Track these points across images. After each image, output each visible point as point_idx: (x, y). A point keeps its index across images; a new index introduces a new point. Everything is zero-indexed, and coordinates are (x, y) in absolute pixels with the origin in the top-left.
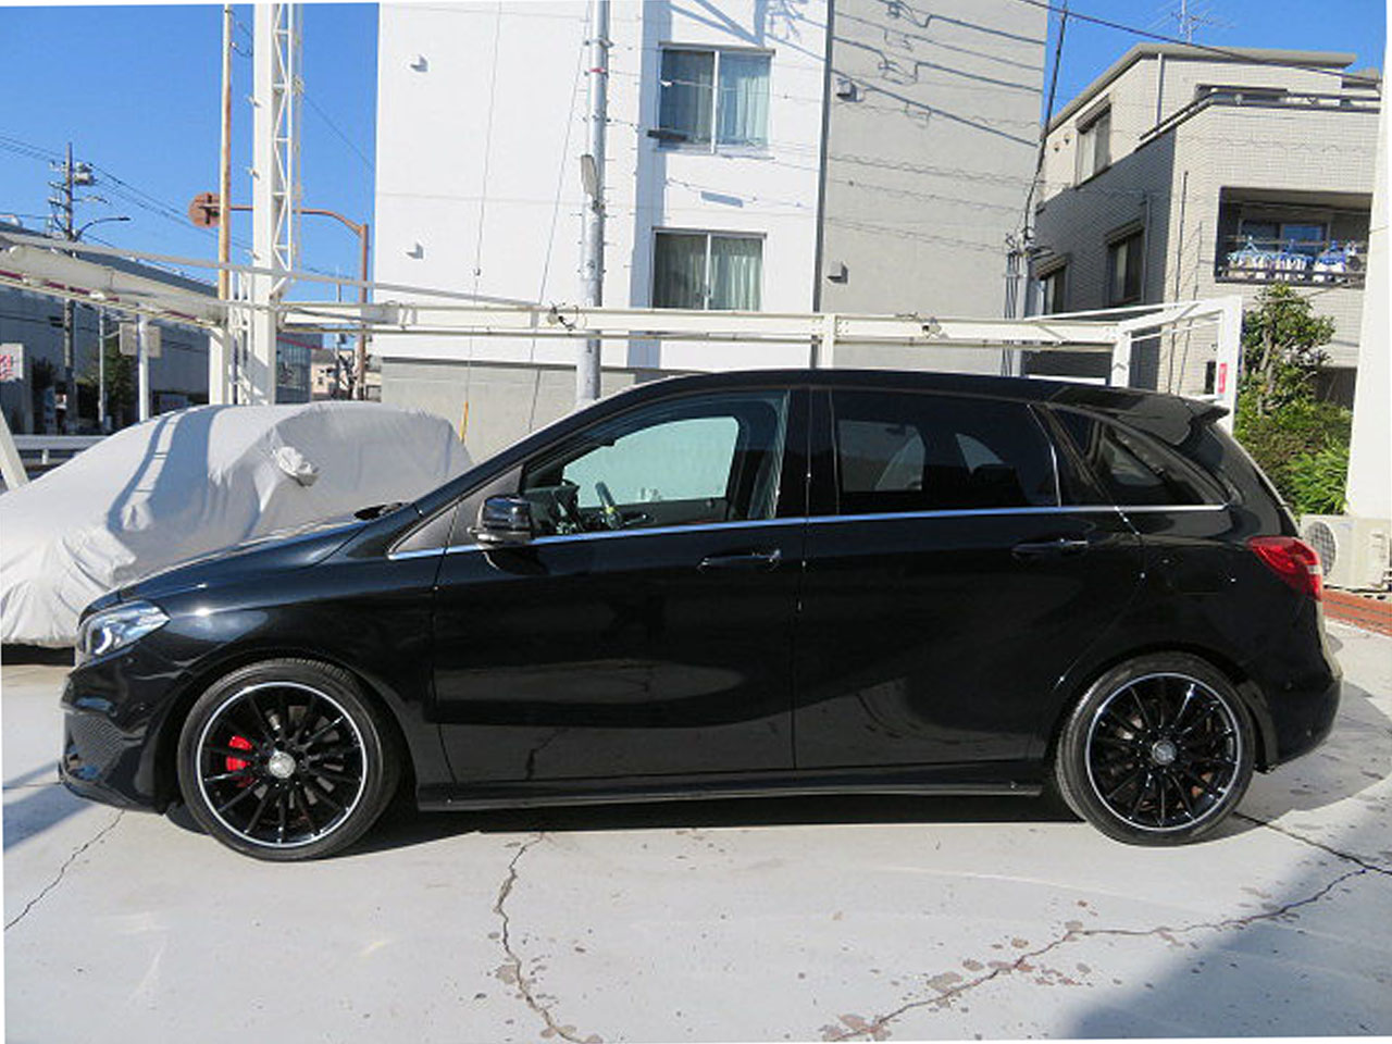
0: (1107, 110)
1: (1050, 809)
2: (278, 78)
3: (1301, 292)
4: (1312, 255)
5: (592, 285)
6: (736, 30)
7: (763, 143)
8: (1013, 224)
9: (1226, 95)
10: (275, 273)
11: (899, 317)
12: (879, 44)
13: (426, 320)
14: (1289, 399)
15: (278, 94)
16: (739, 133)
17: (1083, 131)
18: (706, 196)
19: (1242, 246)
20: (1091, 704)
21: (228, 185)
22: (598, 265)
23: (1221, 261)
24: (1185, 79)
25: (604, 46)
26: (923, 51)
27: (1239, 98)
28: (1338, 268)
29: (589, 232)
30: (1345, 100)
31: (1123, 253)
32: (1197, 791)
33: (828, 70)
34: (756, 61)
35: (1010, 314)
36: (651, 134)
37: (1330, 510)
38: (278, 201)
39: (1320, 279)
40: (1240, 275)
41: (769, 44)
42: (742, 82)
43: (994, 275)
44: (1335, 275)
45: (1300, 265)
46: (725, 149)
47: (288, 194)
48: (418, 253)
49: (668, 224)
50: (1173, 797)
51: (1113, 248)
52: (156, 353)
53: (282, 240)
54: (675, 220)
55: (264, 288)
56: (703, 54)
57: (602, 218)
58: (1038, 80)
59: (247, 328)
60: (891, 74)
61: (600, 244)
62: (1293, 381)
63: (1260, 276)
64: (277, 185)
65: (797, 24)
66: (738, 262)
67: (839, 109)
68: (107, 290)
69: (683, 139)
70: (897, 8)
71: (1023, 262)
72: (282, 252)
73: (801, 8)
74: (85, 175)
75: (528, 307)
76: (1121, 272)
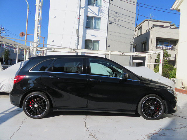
0: (142, 27)
2: (39, 17)
3: (167, 51)
5: (77, 46)
6: (96, 14)
7: (100, 29)
8: (132, 41)
9: (157, 26)
10: (37, 43)
12: (114, 17)
13: (56, 50)
14: (166, 64)
15: (38, 19)
16: (96, 27)
17: (138, 29)
18: (92, 35)
19: (159, 45)
21: (27, 31)
22: (78, 44)
23: (156, 46)
24: (151, 24)
25: (80, 16)
26: (119, 18)
27: (158, 26)
28: (171, 48)
29: (77, 40)
30: (171, 27)
31: (144, 45)
33: (108, 20)
34: (99, 19)
35: (131, 52)
36: (85, 27)
37: (174, 78)
38: (38, 34)
39: (169, 49)
40: (159, 48)
41: (100, 16)
42: (97, 21)
43: (129, 47)
44: (170, 49)
45: (166, 47)
46: (94, 29)
47: (39, 32)
48: (53, 41)
49: (87, 39)
51: (142, 44)
52: (19, 53)
53: (38, 39)
55: (35, 45)
56: (92, 17)
57: (79, 37)
58: (134, 23)
59: (33, 50)
60: (115, 21)
61: (78, 41)
62: (166, 62)
63: (161, 48)
64: (38, 31)
65: (103, 14)
66: (96, 44)
67: (109, 25)
68: (14, 44)
69: (90, 28)
70: (116, 13)
71: (132, 46)
72: (38, 40)
73: (104, 12)
74: (3, 29)
75: (71, 49)
76: (144, 47)
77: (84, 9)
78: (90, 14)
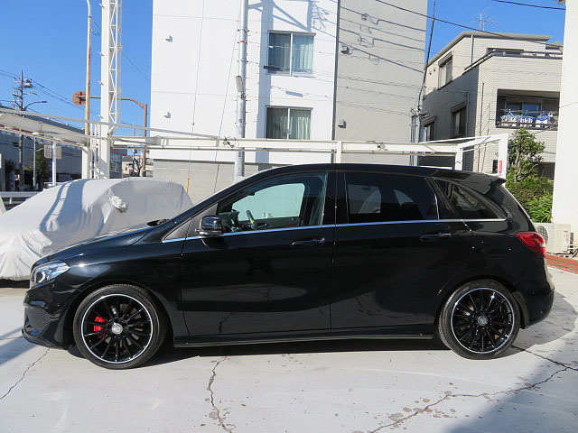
0: (451, 58)
1: (437, 345)
2: (112, 44)
3: (531, 132)
4: (535, 117)
5: (241, 129)
6: (300, 25)
7: (311, 71)
8: (413, 104)
9: (499, 52)
10: (111, 124)
11: (368, 142)
12: (357, 31)
13: (172, 143)
14: (527, 175)
15: (111, 51)
16: (301, 67)
17: (441, 66)
18: (287, 93)
19: (507, 113)
20: (453, 301)
21: (89, 88)
22: (243, 121)
23: (498, 119)
24: (482, 46)
25: (246, 31)
26: (376, 34)
27: (504, 53)
28: (545, 122)
29: (239, 107)
30: (547, 54)
31: (458, 116)
32: (496, 336)
33: (337, 42)
34: (307, 38)
35: (413, 141)
36: (265, 67)
37: (545, 221)
38: (111, 95)
39: (539, 126)
40: (506, 125)
41: (313, 31)
42: (302, 46)
43: (406, 125)
44: (544, 125)
45: (530, 121)
46: (295, 74)
47: (115, 92)
48: (168, 116)
49: (272, 104)
50: (487, 339)
51: (454, 114)
52: (60, 158)
53: (113, 111)
54: (274, 102)
55: (105, 130)
56: (286, 35)
57: (245, 101)
58: (423, 46)
59: (98, 147)
60: (363, 43)
61: (244, 112)
62: (528, 168)
63: (514, 125)
64: (111, 88)
65: (324, 22)
66: (301, 119)
67: (342, 57)
68: (40, 132)
69: (279, 69)
70: (365, 16)
71: (418, 119)
72: (113, 116)
73: (326, 16)
74: (28, 84)
75: (215, 138)
76: (457, 123)
77: (261, 8)
78: (279, 26)
